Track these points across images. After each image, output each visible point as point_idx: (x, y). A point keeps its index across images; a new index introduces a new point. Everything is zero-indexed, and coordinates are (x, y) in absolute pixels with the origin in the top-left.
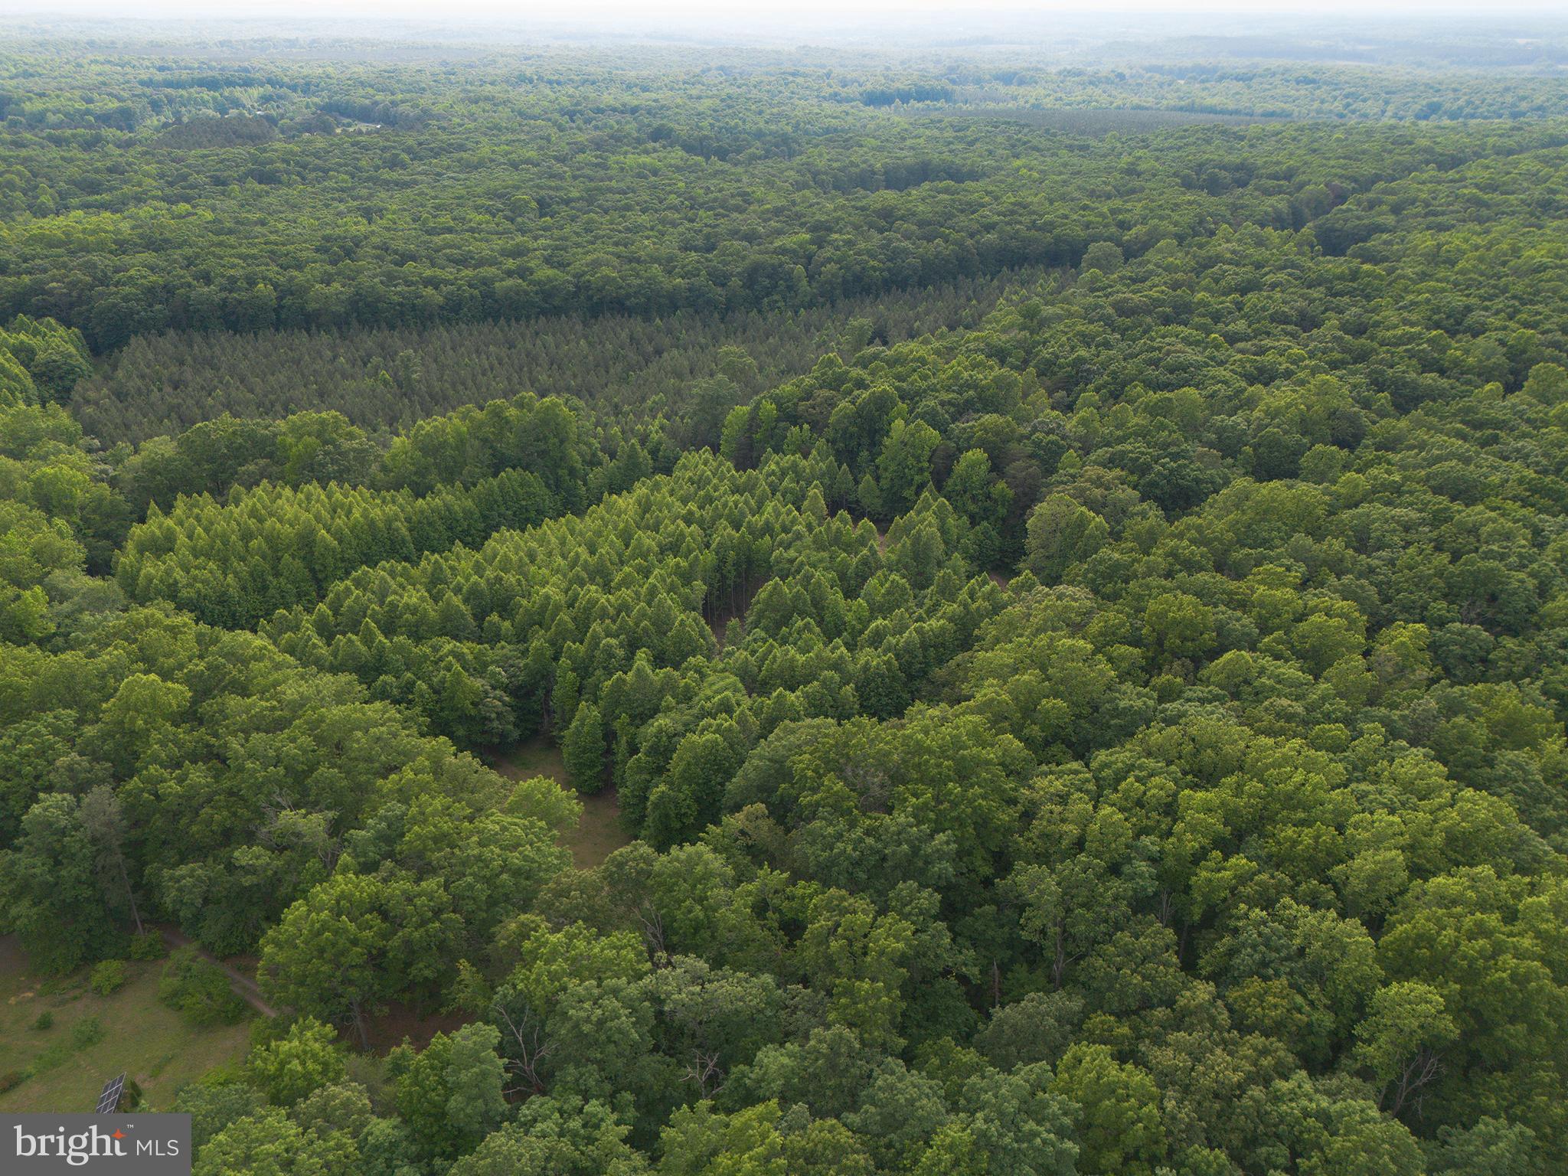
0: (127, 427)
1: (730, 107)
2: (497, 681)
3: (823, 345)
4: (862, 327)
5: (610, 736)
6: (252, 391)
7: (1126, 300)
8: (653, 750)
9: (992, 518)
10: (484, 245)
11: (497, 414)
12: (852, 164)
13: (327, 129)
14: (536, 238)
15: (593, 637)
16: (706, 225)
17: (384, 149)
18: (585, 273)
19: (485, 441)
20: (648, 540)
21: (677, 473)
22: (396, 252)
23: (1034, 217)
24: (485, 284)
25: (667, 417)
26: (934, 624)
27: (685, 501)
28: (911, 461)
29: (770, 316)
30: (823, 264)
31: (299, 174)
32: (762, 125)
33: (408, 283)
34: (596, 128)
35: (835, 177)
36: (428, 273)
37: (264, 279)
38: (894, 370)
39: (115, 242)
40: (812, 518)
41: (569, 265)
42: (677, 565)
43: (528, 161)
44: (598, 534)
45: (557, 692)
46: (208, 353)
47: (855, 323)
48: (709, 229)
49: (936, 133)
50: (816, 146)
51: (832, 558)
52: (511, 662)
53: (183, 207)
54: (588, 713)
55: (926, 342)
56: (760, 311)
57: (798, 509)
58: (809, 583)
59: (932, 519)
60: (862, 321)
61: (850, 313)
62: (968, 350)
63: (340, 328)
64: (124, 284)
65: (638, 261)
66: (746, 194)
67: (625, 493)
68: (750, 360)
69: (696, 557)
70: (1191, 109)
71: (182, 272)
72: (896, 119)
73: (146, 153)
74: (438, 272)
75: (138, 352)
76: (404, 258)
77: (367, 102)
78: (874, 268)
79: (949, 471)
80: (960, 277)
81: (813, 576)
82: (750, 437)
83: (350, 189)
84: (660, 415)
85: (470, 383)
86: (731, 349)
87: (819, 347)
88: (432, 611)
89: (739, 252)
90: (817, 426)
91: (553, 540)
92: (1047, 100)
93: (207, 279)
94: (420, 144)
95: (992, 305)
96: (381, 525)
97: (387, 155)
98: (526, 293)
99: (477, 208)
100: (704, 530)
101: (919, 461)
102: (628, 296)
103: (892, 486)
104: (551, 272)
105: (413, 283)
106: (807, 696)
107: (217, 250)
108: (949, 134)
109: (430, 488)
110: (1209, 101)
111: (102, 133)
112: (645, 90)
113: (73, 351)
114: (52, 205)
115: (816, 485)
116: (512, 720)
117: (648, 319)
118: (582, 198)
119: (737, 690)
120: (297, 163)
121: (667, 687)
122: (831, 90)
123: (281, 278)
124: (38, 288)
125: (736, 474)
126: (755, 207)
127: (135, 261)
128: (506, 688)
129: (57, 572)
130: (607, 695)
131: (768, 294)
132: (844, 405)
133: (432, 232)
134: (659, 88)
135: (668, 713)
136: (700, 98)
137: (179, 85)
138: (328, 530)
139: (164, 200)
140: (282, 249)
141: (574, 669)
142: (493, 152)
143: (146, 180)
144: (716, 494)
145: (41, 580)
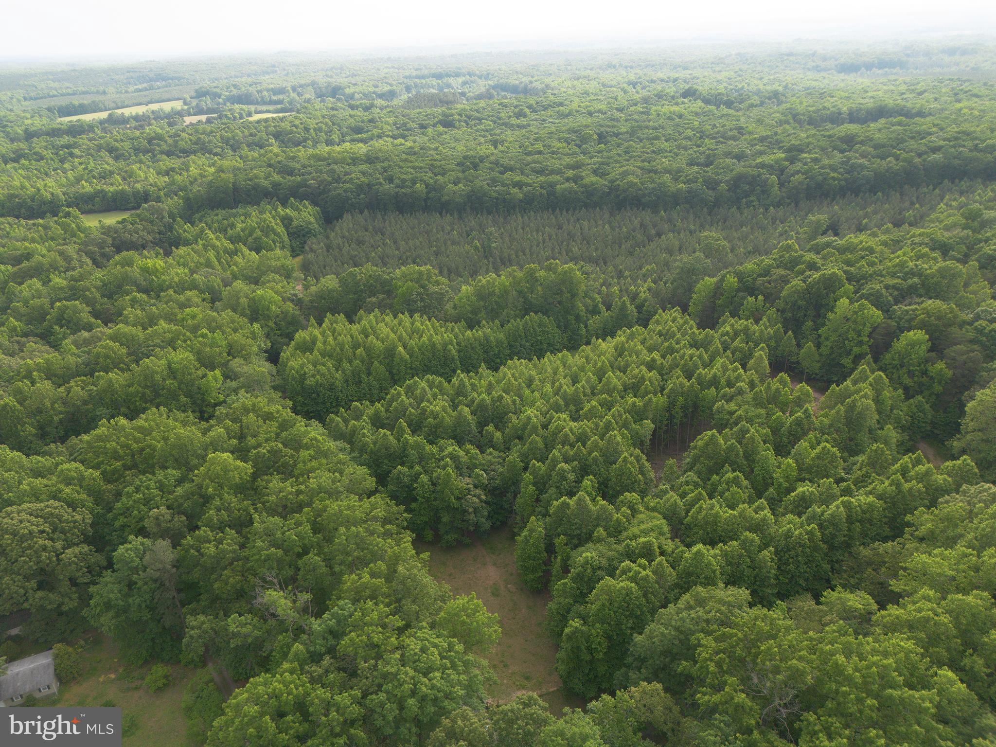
0: (324, 266)
1: (740, 76)
2: (480, 481)
3: (784, 234)
4: (819, 221)
5: (550, 549)
6: (398, 249)
8: (579, 578)
9: (926, 393)
10: (557, 162)
11: (531, 274)
12: (825, 108)
13: (490, 97)
14: (591, 158)
15: (552, 460)
16: (709, 149)
17: (516, 107)
18: (617, 179)
19: (520, 292)
20: (615, 379)
21: (651, 326)
22: (502, 166)
23: (976, 142)
24: (551, 186)
25: (655, 282)
26: (862, 499)
27: (650, 350)
28: (852, 335)
29: (746, 212)
30: (793, 175)
31: (466, 122)
32: (761, 87)
33: (503, 185)
34: (648, 91)
35: (810, 117)
36: (518, 178)
37: (422, 181)
38: (844, 257)
39: (351, 158)
40: (755, 377)
41: (608, 174)
42: (634, 403)
43: (600, 111)
44: (581, 369)
45: (519, 500)
46: (382, 225)
47: (813, 219)
48: (710, 152)
49: (893, 88)
51: (768, 415)
52: (493, 467)
53: (400, 141)
54: (536, 526)
55: (874, 235)
56: (738, 208)
57: (744, 367)
58: (744, 437)
59: (869, 391)
60: (820, 217)
61: (810, 211)
62: (913, 243)
63: (459, 213)
64: (347, 183)
65: (656, 172)
66: (742, 128)
67: (609, 338)
68: (724, 243)
69: (650, 399)
71: (379, 176)
72: (860, 80)
73: (391, 112)
74: (524, 178)
75: (347, 223)
76: (506, 169)
77: (517, 82)
78: (834, 178)
79: (888, 346)
80: (906, 186)
81: (748, 431)
82: (714, 302)
83: (491, 130)
84: (649, 280)
86: (712, 235)
87: (781, 235)
88: (448, 417)
89: (729, 166)
90: (770, 298)
91: (549, 370)
92: (985, 64)
93: (390, 180)
94: (538, 103)
95: (933, 208)
96: (439, 347)
97: (517, 110)
98: (576, 193)
99: (559, 140)
100: (661, 375)
101: (859, 335)
102: (644, 195)
103: (831, 354)
104: (594, 179)
105: (507, 185)
106: (725, 555)
107: (401, 164)
108: (903, 88)
109: (478, 323)
111: (375, 102)
112: (685, 68)
113: (312, 220)
114: (337, 140)
115: (763, 347)
116: (486, 513)
117: (655, 211)
118: (627, 132)
119: (662, 534)
120: (466, 116)
121: (601, 519)
122: (814, 64)
123: (431, 181)
124: (304, 184)
125: (697, 332)
126: (746, 137)
127: (357, 170)
128: (484, 488)
129: (237, 360)
130: (553, 514)
131: (747, 196)
132: (796, 282)
133: (528, 154)
134: (695, 67)
135: (598, 545)
136: (720, 71)
137: (423, 77)
138: (405, 348)
139: (391, 137)
140: (438, 163)
141: (534, 484)
142: (579, 106)
143: (386, 126)
144: (677, 346)
145: (226, 364)
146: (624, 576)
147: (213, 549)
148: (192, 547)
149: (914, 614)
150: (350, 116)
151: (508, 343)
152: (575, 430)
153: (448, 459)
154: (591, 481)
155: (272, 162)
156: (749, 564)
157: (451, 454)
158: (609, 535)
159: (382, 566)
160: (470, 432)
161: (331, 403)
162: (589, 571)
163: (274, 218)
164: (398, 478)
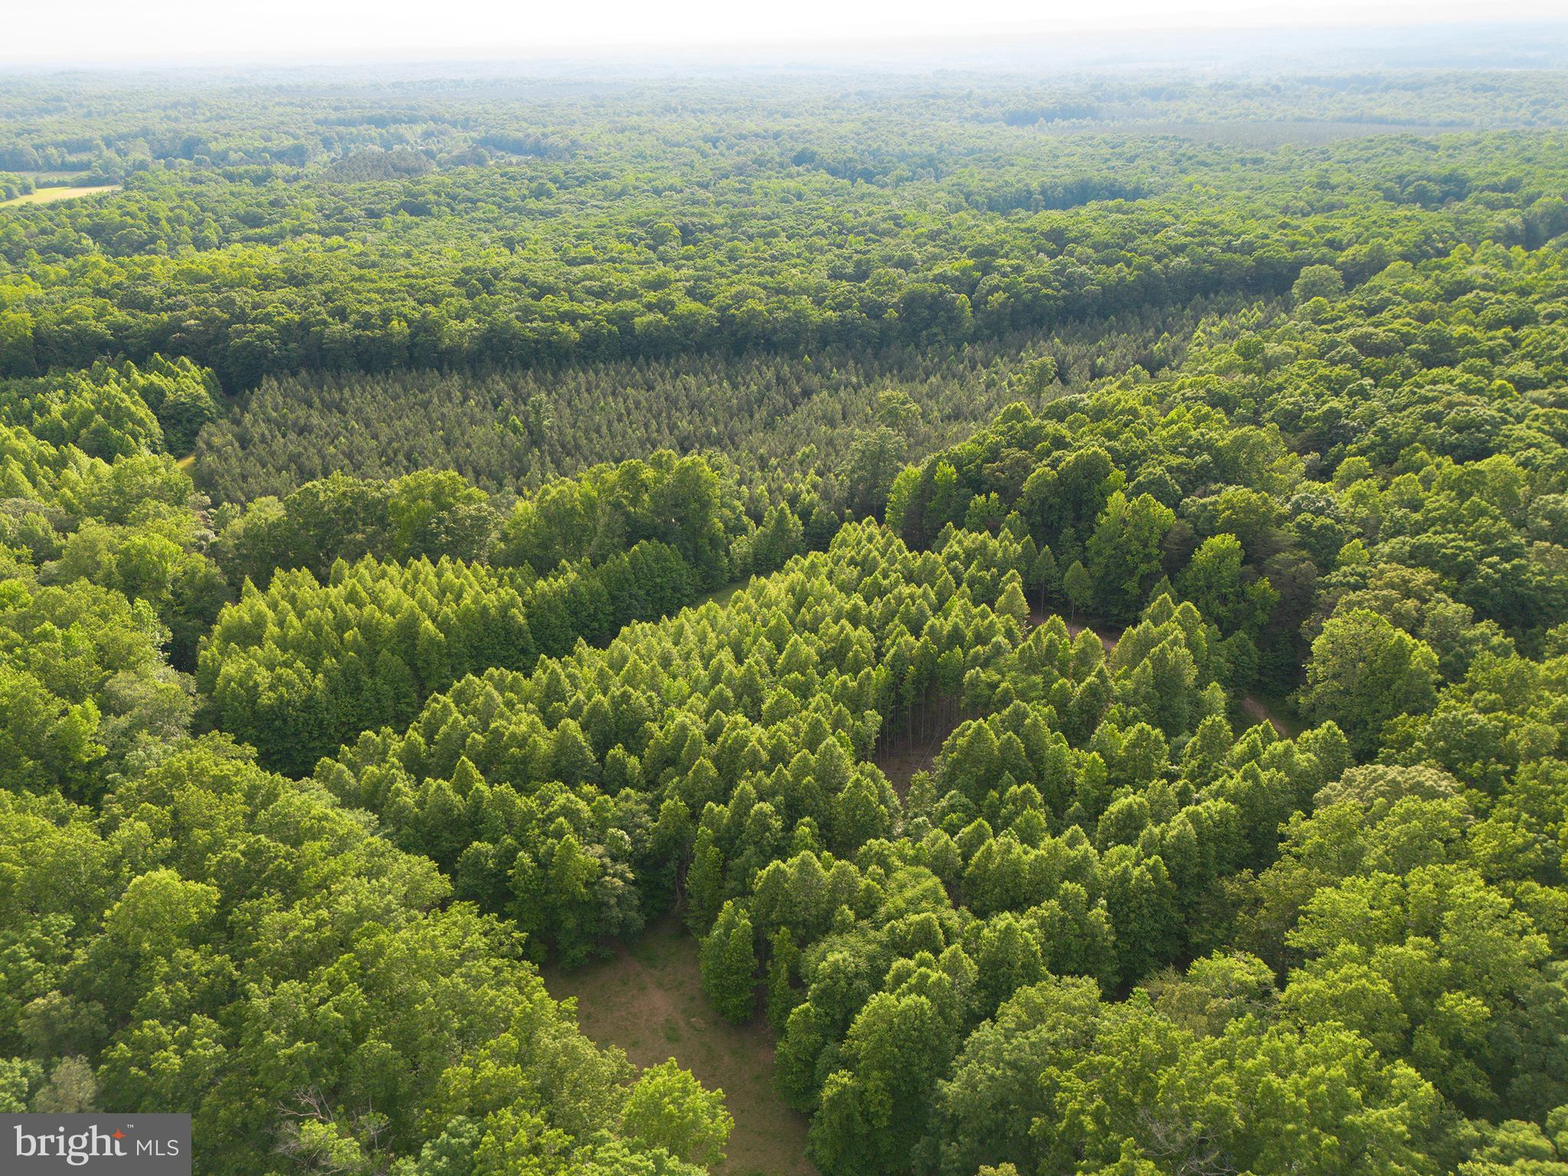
0: (244, 478)
1: (872, 129)
2: (619, 849)
4: (1044, 366)
5: (762, 947)
6: (375, 437)
7: (1369, 336)
8: (826, 996)
9: (1246, 624)
10: (624, 276)
11: (632, 474)
12: (1006, 184)
13: (480, 162)
14: (678, 268)
15: (741, 798)
16: (857, 252)
17: (531, 179)
18: (729, 306)
19: (616, 507)
20: (807, 648)
21: (835, 551)
22: (534, 284)
23: (1228, 237)
24: (624, 319)
25: (820, 474)
26: (1212, 807)
27: (848, 591)
28: (1135, 546)
29: (929, 351)
30: (990, 292)
31: (448, 205)
32: (906, 147)
33: (544, 319)
34: (739, 153)
35: (990, 198)
36: (566, 307)
37: (399, 315)
38: (1100, 425)
39: (259, 277)
40: (1013, 624)
41: (712, 297)
42: (844, 684)
43: (672, 188)
44: (743, 631)
45: (694, 874)
46: (337, 396)
47: (1030, 360)
48: (860, 256)
49: (1090, 150)
50: (966, 166)
51: (1048, 684)
52: (636, 820)
53: (336, 240)
54: (735, 919)
56: (917, 346)
57: (994, 609)
58: (1022, 724)
59: (1179, 634)
60: (1041, 359)
61: (1023, 349)
62: (1185, 399)
63: (473, 367)
64: (261, 322)
65: (785, 291)
66: (898, 217)
67: (775, 574)
68: (913, 406)
69: (868, 675)
70: (1358, 120)
71: (318, 309)
72: (1042, 137)
73: (307, 187)
74: (576, 306)
75: (270, 395)
76: (543, 291)
77: (520, 135)
78: (1047, 296)
79: (1185, 558)
80: (1147, 306)
81: (1025, 715)
82: (923, 506)
83: (496, 219)
84: (812, 471)
85: (604, 430)
86: (891, 392)
88: (544, 742)
89: (894, 280)
90: (1006, 495)
91: (692, 637)
92: (1201, 114)
93: (342, 314)
94: (566, 173)
95: (1188, 339)
96: (494, 612)
97: (534, 185)
98: (667, 328)
99: (618, 237)
100: (875, 633)
101: (1145, 546)
102: (775, 330)
103: (1107, 574)
104: (694, 306)
105: (549, 319)
106: (1042, 923)
107: (356, 285)
108: (1106, 151)
109: (554, 565)
110: (1378, 112)
111: (274, 169)
112: (786, 115)
113: (203, 392)
114: (215, 239)
115: (1013, 575)
116: (636, 902)
117: (796, 356)
118: (726, 224)
119: (939, 901)
120: (448, 195)
121: (842, 889)
122: (973, 111)
123: (417, 315)
124: (176, 326)
125: (909, 555)
126: (908, 231)
127: (274, 297)
128: (628, 857)
129: (120, 674)
130: (762, 891)
131: (927, 326)
132: (1041, 469)
133: (572, 262)
134: (800, 114)
135: (846, 936)
136: (841, 122)
137: (350, 123)
138: (434, 620)
139: (319, 233)
140: (422, 282)
141: (716, 842)
142: (637, 179)
143: (306, 214)
144: (886, 582)
145: (99, 687)
146: (904, 986)
147: (176, 1060)
148: (131, 1062)
149: (1342, 985)
150: (232, 194)
151: (610, 594)
152: (765, 741)
153: (562, 819)
154: (809, 825)
155: (103, 285)
156: (1078, 932)
157: (563, 807)
158: (860, 916)
159: (509, 1039)
160: (584, 762)
161: (310, 733)
162: (842, 983)
163: (127, 391)
164: (476, 863)
